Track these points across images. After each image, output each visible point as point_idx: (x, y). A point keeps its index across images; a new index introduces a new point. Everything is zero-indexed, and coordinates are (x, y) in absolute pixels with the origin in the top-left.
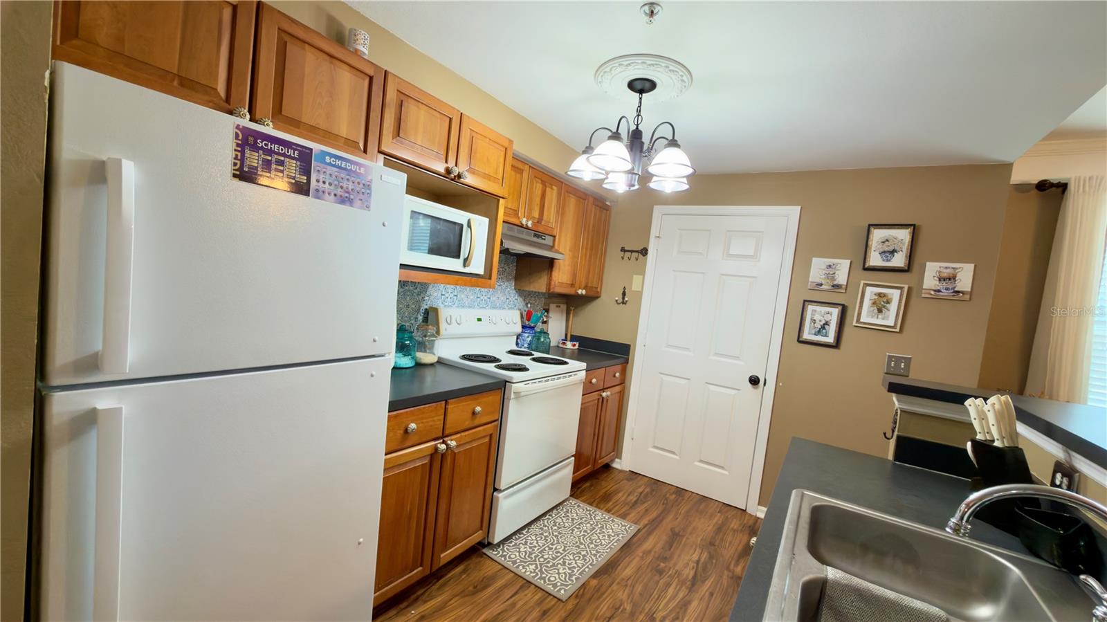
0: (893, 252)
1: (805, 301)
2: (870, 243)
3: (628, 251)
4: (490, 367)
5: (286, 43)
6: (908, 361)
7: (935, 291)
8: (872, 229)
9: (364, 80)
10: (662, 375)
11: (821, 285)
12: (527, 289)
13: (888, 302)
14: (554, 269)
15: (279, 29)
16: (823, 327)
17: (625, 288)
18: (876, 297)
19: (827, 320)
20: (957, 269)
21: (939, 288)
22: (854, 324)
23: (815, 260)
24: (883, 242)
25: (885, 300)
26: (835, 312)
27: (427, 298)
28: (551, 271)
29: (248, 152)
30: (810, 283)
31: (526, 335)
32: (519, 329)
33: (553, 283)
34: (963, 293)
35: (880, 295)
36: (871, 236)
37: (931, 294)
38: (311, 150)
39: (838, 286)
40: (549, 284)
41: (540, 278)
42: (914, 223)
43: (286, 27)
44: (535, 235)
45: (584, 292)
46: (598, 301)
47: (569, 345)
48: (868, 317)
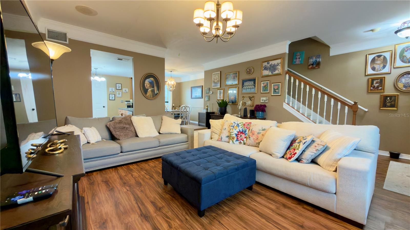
1: (109, 94)
7: (124, 92)
8: (116, 84)
16: (112, 97)
20: (126, 89)
22: (116, 97)
23: (110, 88)
24: (118, 86)
26: (114, 95)
30: (110, 91)
34: (127, 92)
35: (119, 93)
39: (113, 92)
42: (121, 84)
48: (118, 96)
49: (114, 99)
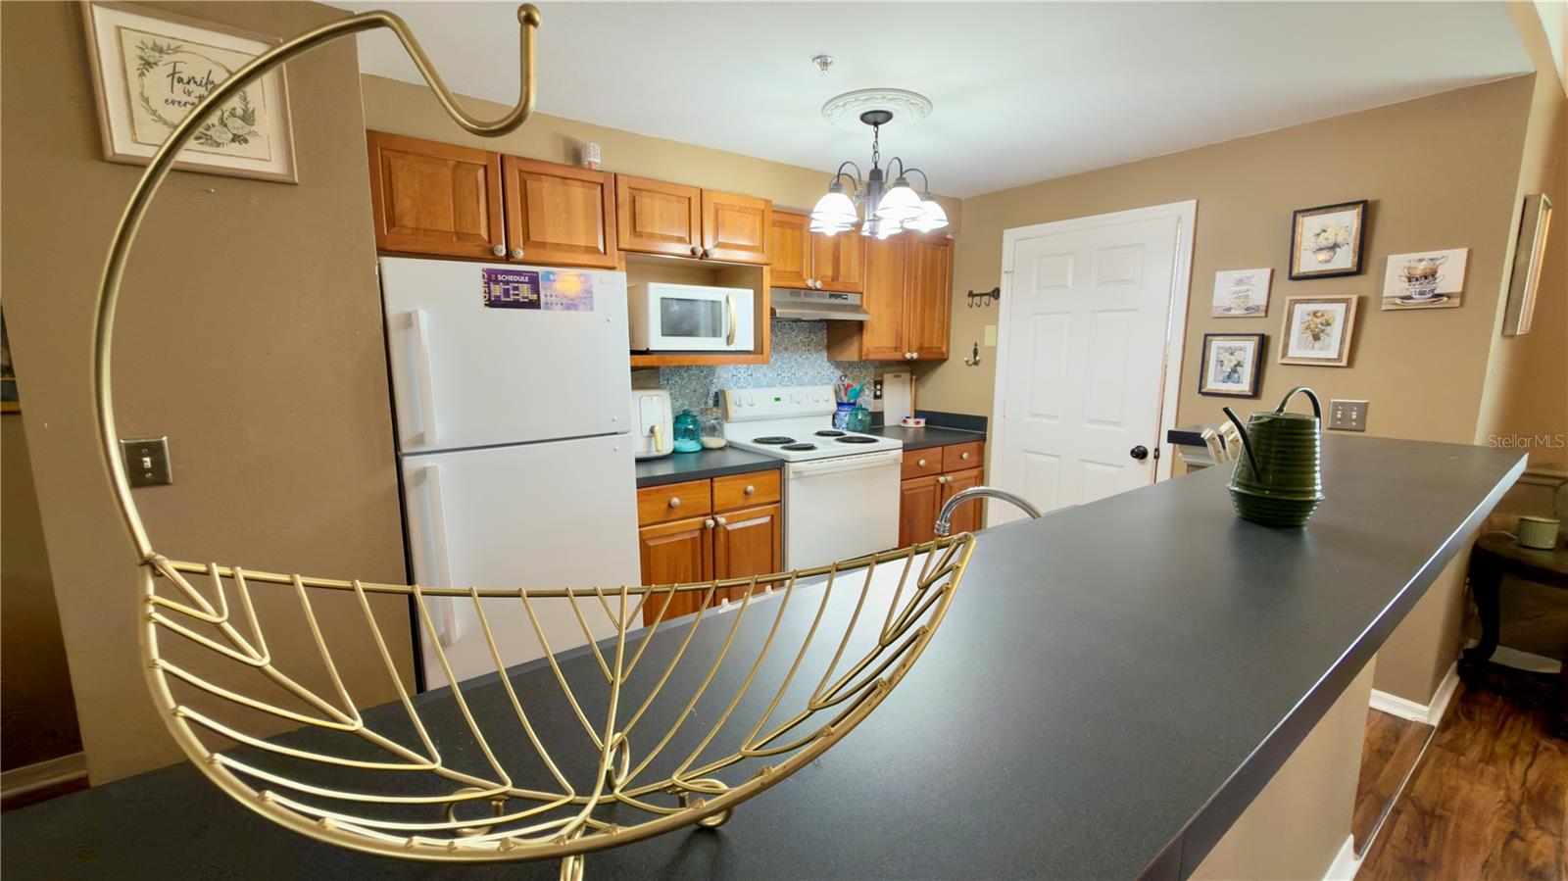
0: (1334, 247)
1: (1206, 335)
2: (1298, 238)
3: (977, 295)
4: (776, 449)
5: (525, 182)
6: (1363, 409)
7: (1403, 298)
8: (1299, 218)
9: (595, 189)
10: (1028, 454)
11: (1229, 309)
12: (839, 360)
13: (1328, 324)
14: (864, 332)
15: (520, 171)
16: (1234, 371)
17: (976, 345)
18: (1310, 318)
19: (1240, 359)
20: (1437, 259)
21: (1409, 293)
22: (1280, 360)
23: (1220, 276)
24: (1319, 235)
25: (1324, 322)
26: (1249, 347)
27: (715, 381)
28: (862, 334)
29: (492, 286)
30: (1214, 309)
31: (844, 414)
32: (833, 407)
33: (864, 349)
34: (1449, 296)
35: (1315, 314)
36: (1299, 229)
37: (1396, 304)
38: (537, 273)
39: (1256, 308)
40: (860, 350)
41: (851, 344)
42: (1364, 199)
43: (526, 167)
44: (831, 296)
45: (915, 355)
46: (946, 363)
47: (911, 423)
48: (1299, 348)
49: (1245, 386)
